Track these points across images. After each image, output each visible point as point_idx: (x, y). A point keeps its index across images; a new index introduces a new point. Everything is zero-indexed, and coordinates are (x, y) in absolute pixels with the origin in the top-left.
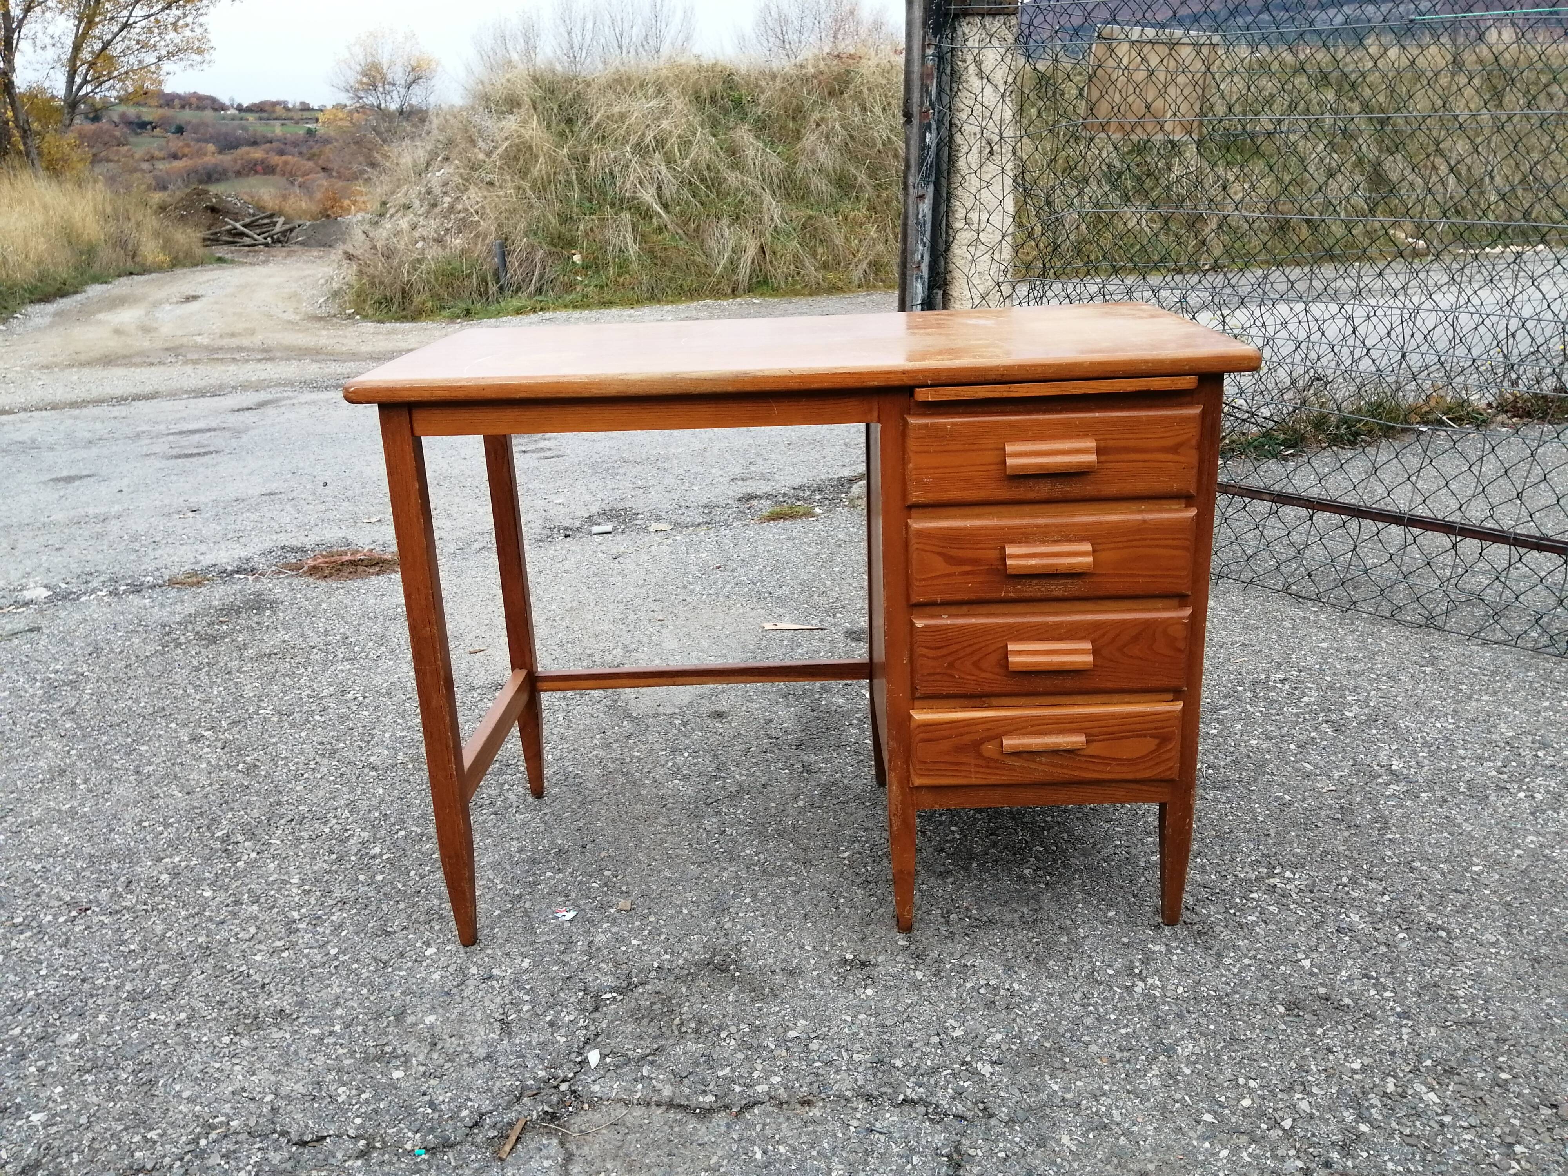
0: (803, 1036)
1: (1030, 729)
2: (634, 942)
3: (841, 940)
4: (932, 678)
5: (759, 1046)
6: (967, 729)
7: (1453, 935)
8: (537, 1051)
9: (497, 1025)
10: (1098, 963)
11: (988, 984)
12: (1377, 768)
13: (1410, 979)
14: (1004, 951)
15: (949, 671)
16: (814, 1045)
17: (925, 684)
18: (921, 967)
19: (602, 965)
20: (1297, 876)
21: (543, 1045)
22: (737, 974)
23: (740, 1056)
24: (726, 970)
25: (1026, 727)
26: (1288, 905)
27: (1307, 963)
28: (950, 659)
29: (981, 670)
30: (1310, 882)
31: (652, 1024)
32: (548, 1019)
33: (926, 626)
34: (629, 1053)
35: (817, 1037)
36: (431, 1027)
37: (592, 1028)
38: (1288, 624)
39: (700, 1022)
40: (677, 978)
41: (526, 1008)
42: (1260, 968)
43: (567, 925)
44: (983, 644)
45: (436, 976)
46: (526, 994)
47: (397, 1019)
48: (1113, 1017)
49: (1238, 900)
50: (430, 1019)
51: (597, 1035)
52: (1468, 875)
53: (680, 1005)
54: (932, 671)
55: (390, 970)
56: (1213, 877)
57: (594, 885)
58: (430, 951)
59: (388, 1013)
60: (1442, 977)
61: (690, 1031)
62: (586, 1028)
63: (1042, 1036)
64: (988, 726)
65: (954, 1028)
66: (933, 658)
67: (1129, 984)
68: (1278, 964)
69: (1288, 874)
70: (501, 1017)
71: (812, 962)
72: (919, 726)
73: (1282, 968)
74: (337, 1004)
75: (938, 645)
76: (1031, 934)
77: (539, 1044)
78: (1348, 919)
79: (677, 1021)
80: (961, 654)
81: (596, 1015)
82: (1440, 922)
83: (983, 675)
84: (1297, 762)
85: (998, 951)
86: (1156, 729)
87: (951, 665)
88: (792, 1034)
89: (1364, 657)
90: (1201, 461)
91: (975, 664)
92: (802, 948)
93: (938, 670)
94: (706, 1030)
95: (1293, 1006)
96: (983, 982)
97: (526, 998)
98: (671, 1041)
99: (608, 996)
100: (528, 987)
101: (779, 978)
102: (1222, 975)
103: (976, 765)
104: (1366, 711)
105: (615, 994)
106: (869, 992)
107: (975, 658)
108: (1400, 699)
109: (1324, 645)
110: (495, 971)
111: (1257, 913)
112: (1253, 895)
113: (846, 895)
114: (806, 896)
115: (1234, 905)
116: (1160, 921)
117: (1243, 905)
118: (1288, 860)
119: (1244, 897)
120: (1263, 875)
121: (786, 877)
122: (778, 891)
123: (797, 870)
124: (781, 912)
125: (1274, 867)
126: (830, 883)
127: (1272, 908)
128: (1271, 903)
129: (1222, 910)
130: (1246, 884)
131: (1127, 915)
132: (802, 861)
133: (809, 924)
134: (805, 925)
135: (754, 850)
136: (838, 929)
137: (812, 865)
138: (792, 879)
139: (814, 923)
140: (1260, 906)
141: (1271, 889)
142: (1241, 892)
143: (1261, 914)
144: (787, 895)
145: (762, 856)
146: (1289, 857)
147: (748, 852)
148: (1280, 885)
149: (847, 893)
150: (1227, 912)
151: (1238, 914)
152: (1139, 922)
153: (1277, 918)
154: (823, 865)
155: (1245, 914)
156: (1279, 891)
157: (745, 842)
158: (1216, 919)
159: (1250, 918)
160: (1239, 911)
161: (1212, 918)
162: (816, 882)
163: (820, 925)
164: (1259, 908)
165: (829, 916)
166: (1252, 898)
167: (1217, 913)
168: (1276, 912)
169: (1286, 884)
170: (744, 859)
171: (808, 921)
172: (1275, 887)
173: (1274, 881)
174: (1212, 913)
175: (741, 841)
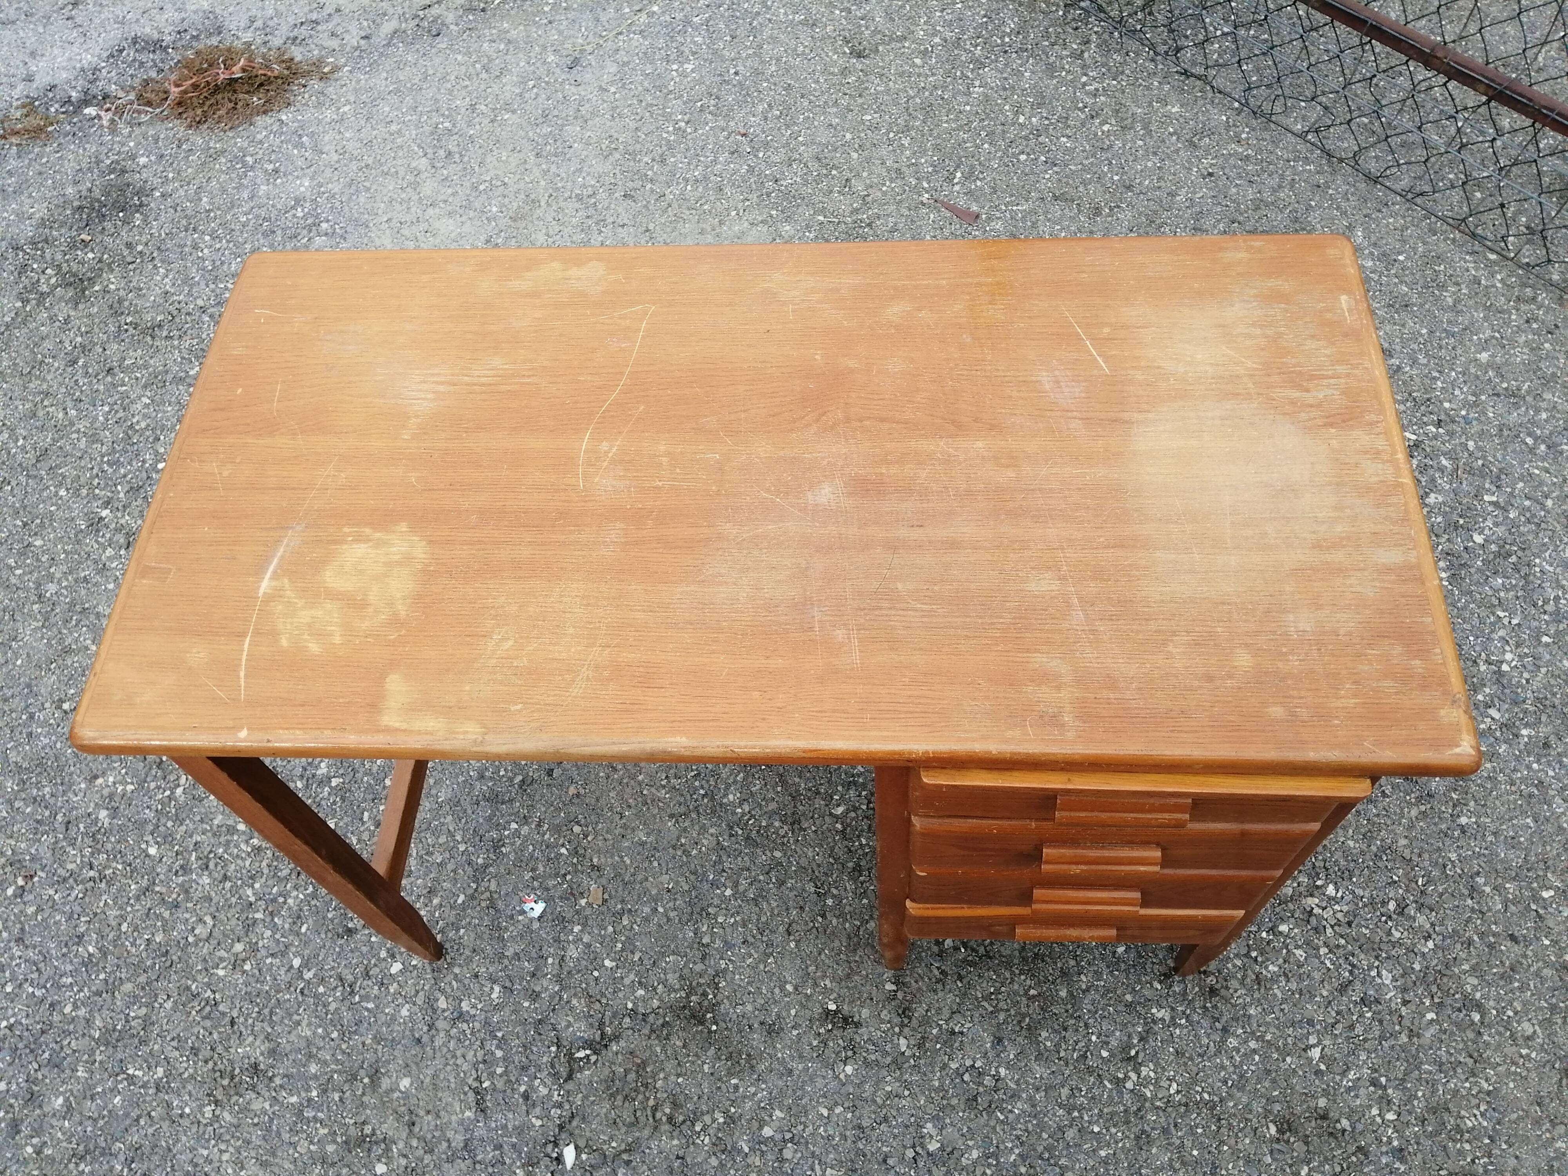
0: (778, 1137)
2: (607, 963)
3: (824, 977)
5: (734, 1147)
7: (1486, 1021)
8: (514, 1140)
9: (471, 1096)
10: (1094, 1038)
11: (973, 1066)
12: (1483, 668)
13: (1420, 1094)
14: (997, 1010)
16: (788, 1154)
18: (906, 1030)
19: (574, 1002)
20: (1339, 895)
21: (520, 1130)
22: (714, 1028)
23: (714, 1162)
24: (702, 1022)
26: (1317, 949)
27: (1316, 1053)
30: (1352, 907)
31: (627, 1104)
32: (522, 1089)
34: (605, 1147)
35: (792, 1140)
36: (406, 1095)
37: (567, 1107)
39: (675, 1105)
40: (653, 1031)
41: (499, 1071)
42: (1265, 1058)
43: (536, 925)
45: (404, 1012)
46: (498, 1047)
47: (372, 1081)
48: (1096, 1129)
49: (1264, 935)
50: (405, 1083)
51: (573, 1116)
52: (1534, 907)
53: (654, 1076)
55: (357, 998)
57: (563, 851)
58: (396, 968)
59: (362, 1073)
60: (1456, 1092)
61: (664, 1119)
62: (560, 1106)
63: (1019, 1155)
65: (931, 1137)
67: (1121, 1076)
68: (1284, 1053)
69: (1331, 890)
70: (475, 1084)
71: (793, 1012)
73: (1289, 1059)
74: (310, 1056)
76: (1028, 982)
77: (515, 1128)
78: (1378, 981)
79: (651, 1103)
81: (570, 1086)
82: (1478, 995)
85: (991, 1009)
88: (767, 1132)
89: (1528, 392)
92: (782, 989)
94: (681, 1118)
95: (1286, 1126)
96: (968, 1063)
97: (499, 1054)
98: (647, 1132)
99: (581, 1054)
100: (500, 1034)
101: (757, 1038)
102: (1223, 1068)
104: (1501, 531)
105: (588, 1052)
106: (849, 1069)
108: (1549, 503)
109: (1484, 356)
110: (465, 1006)
111: (1281, 961)
112: (1284, 928)
113: (835, 891)
114: (791, 890)
115: (1258, 943)
116: (1172, 965)
117: (1268, 943)
118: (1337, 861)
119: (1272, 930)
120: (1302, 889)
121: (771, 851)
122: (761, 878)
123: (784, 837)
124: (764, 919)
125: (1318, 874)
126: (819, 866)
127: (1299, 952)
128: (1300, 943)
129: (1244, 951)
130: (1279, 904)
131: (1138, 952)
132: (790, 820)
133: (793, 944)
134: (788, 944)
135: (738, 795)
136: (823, 956)
137: (801, 829)
138: (778, 854)
139: (798, 942)
140: (1287, 948)
141: (1305, 917)
142: (1270, 920)
143: (1285, 962)
144: (771, 886)
145: (746, 808)
146: (1338, 855)
147: (731, 797)
148: (1317, 911)
149: (836, 888)
150: (1248, 955)
151: (1259, 959)
152: (1149, 966)
153: (1302, 971)
154: (813, 828)
155: (1268, 960)
156: (1313, 920)
157: (728, 778)
158: (1234, 966)
159: (1271, 968)
160: (1262, 954)
161: (1230, 965)
162: (804, 862)
163: (803, 946)
164: (1285, 951)
165: (814, 930)
166: (1281, 933)
167: (1237, 956)
168: (1302, 959)
169: (1324, 909)
170: (726, 811)
171: (792, 938)
172: (1310, 913)
173: (1312, 902)
174: (1232, 956)
175: (724, 776)
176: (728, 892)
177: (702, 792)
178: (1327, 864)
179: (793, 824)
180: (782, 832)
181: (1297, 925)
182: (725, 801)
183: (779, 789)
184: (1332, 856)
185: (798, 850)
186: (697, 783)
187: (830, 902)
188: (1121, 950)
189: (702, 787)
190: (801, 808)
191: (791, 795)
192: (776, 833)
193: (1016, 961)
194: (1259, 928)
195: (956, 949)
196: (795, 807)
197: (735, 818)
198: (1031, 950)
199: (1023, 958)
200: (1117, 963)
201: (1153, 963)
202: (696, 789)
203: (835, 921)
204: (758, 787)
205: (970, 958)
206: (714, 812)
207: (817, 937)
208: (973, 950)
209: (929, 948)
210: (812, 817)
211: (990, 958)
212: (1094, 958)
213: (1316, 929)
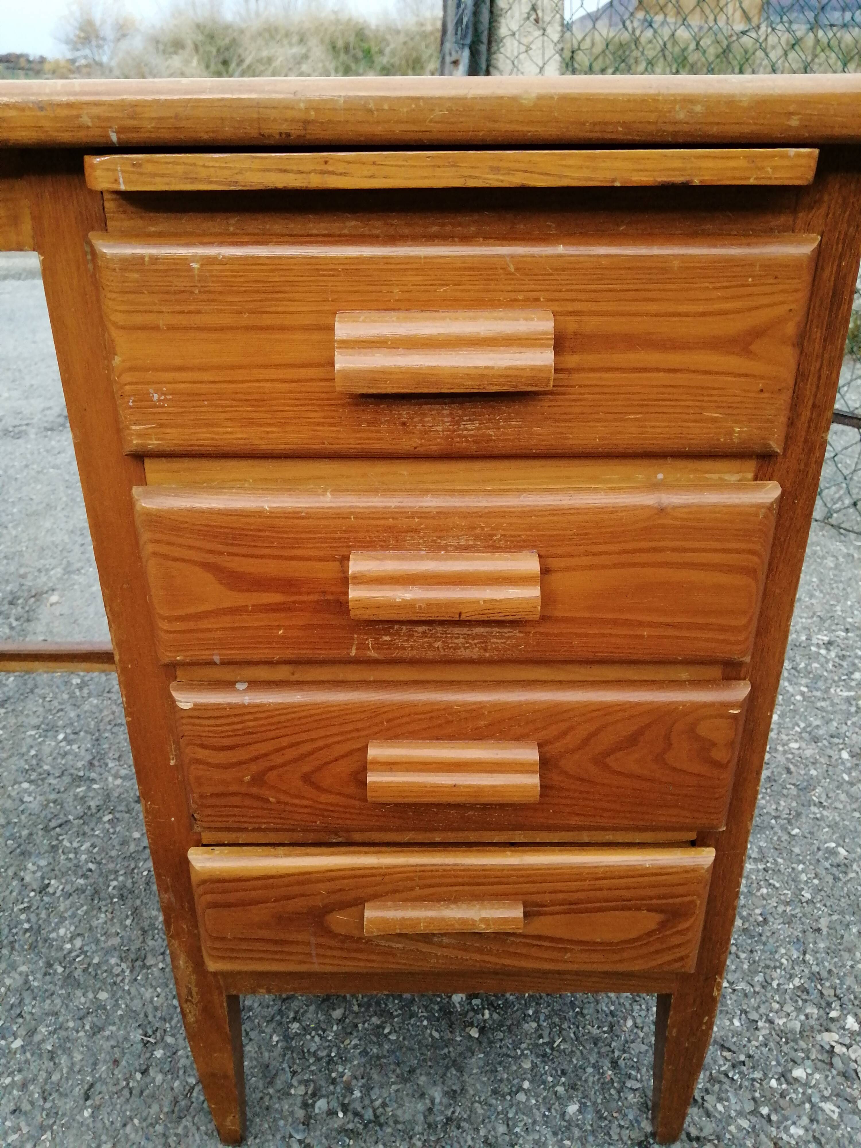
1: (418, 892)
4: (223, 801)
6: (296, 890)
15: (254, 790)
17: (209, 811)
25: (412, 889)
28: (254, 768)
29: (318, 788)
33: (197, 707)
38: (830, 562)
44: (320, 743)
49: (774, 1083)
54: (221, 789)
56: (737, 1023)
64: (337, 885)
66: (219, 766)
72: (204, 882)
75: (227, 742)
80: (278, 759)
83: (324, 798)
84: (852, 784)
86: (659, 898)
87: (258, 779)
90: (801, 375)
91: (306, 778)
93: (233, 788)
103: (319, 945)
107: (306, 768)
111: (805, 1120)
112: (799, 1073)
113: (169, 1040)
114: (108, 1039)
115: (768, 1094)
116: (649, 1129)
117: (783, 1095)
118: (849, 988)
119: (784, 1076)
120: (812, 1022)
121: (96, 992)
122: (71, 1024)
123: (118, 975)
124: (55, 1077)
125: (829, 1004)
126: (156, 1009)
127: (828, 1107)
128: (827, 1093)
129: (749, 1106)
130: (787, 1043)
131: (598, 1112)
132: (132, 956)
133: (86, 1113)
134: (81, 1112)
135: (72, 928)
136: (129, 1128)
137: (144, 966)
138: (103, 996)
139: (96, 1108)
140: (810, 1101)
141: (825, 1057)
142: (778, 1063)
143: (812, 1121)
144: (81, 1034)
145: (78, 942)
146: (849, 981)
147: (62, 932)
148: (838, 1049)
149: (173, 1035)
150: (755, 1112)
151: (774, 1118)
152: (614, 1131)
153: (839, 1133)
154: (161, 965)
155: (786, 1119)
156: (837, 1061)
157: (66, 910)
158: (740, 1129)
159: (793, 1130)
160: (775, 1110)
161: (732, 1128)
162: (136, 1004)
163: (103, 1114)
164: (807, 1106)
165: (126, 1092)
166: (796, 1080)
167: (740, 1113)
168: (835, 1116)
169: (848, 1047)
170: (51, 946)
171: (89, 1103)
172: (831, 1052)
173: (829, 1038)
174: (733, 1114)
175: (62, 908)
176: (17, 1043)
177: (26, 926)
178: (838, 992)
179: (134, 961)
180: (117, 970)
181: (816, 1069)
182: (53, 935)
183: (128, 922)
184: (842, 983)
185: (133, 991)
186: (23, 917)
187: (159, 1054)
188: (572, 1108)
189: (28, 921)
190: (151, 943)
191: (142, 929)
192: (109, 971)
193: (418, 1129)
194: (765, 1075)
195: (332, 1113)
196: (144, 942)
197: (60, 955)
198: (442, 1112)
199: (430, 1126)
200: (568, 1128)
201: (621, 1127)
202: (19, 923)
203: (159, 1078)
204: (100, 921)
205: (350, 1126)
206: (33, 947)
207: (128, 1100)
208: (356, 1114)
209: (292, 1113)
210: (163, 954)
211: (381, 1125)
212: (534, 1122)
213: (845, 1075)
